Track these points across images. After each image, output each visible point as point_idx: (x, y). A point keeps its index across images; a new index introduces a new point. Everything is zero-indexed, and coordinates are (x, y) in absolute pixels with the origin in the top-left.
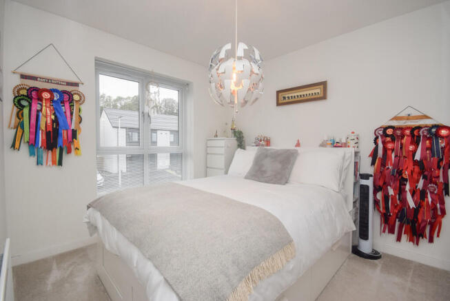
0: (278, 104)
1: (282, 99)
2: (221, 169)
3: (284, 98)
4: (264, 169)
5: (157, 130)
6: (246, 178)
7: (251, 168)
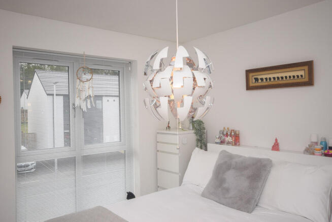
0: (249, 88)
1: (254, 81)
2: (176, 173)
3: (257, 80)
4: (226, 185)
5: (101, 96)
6: (203, 195)
7: (210, 182)
